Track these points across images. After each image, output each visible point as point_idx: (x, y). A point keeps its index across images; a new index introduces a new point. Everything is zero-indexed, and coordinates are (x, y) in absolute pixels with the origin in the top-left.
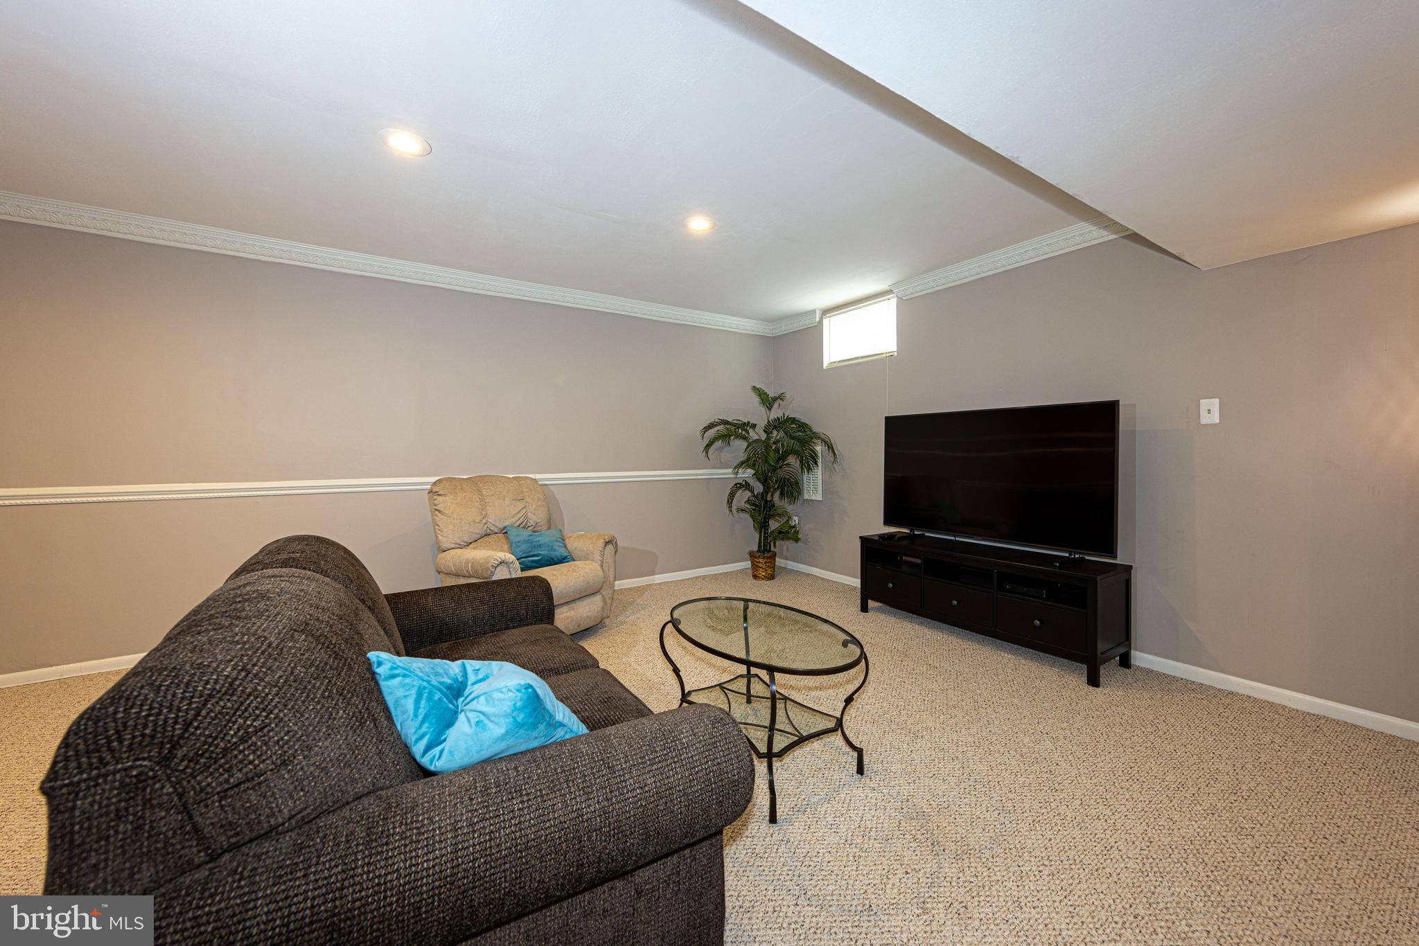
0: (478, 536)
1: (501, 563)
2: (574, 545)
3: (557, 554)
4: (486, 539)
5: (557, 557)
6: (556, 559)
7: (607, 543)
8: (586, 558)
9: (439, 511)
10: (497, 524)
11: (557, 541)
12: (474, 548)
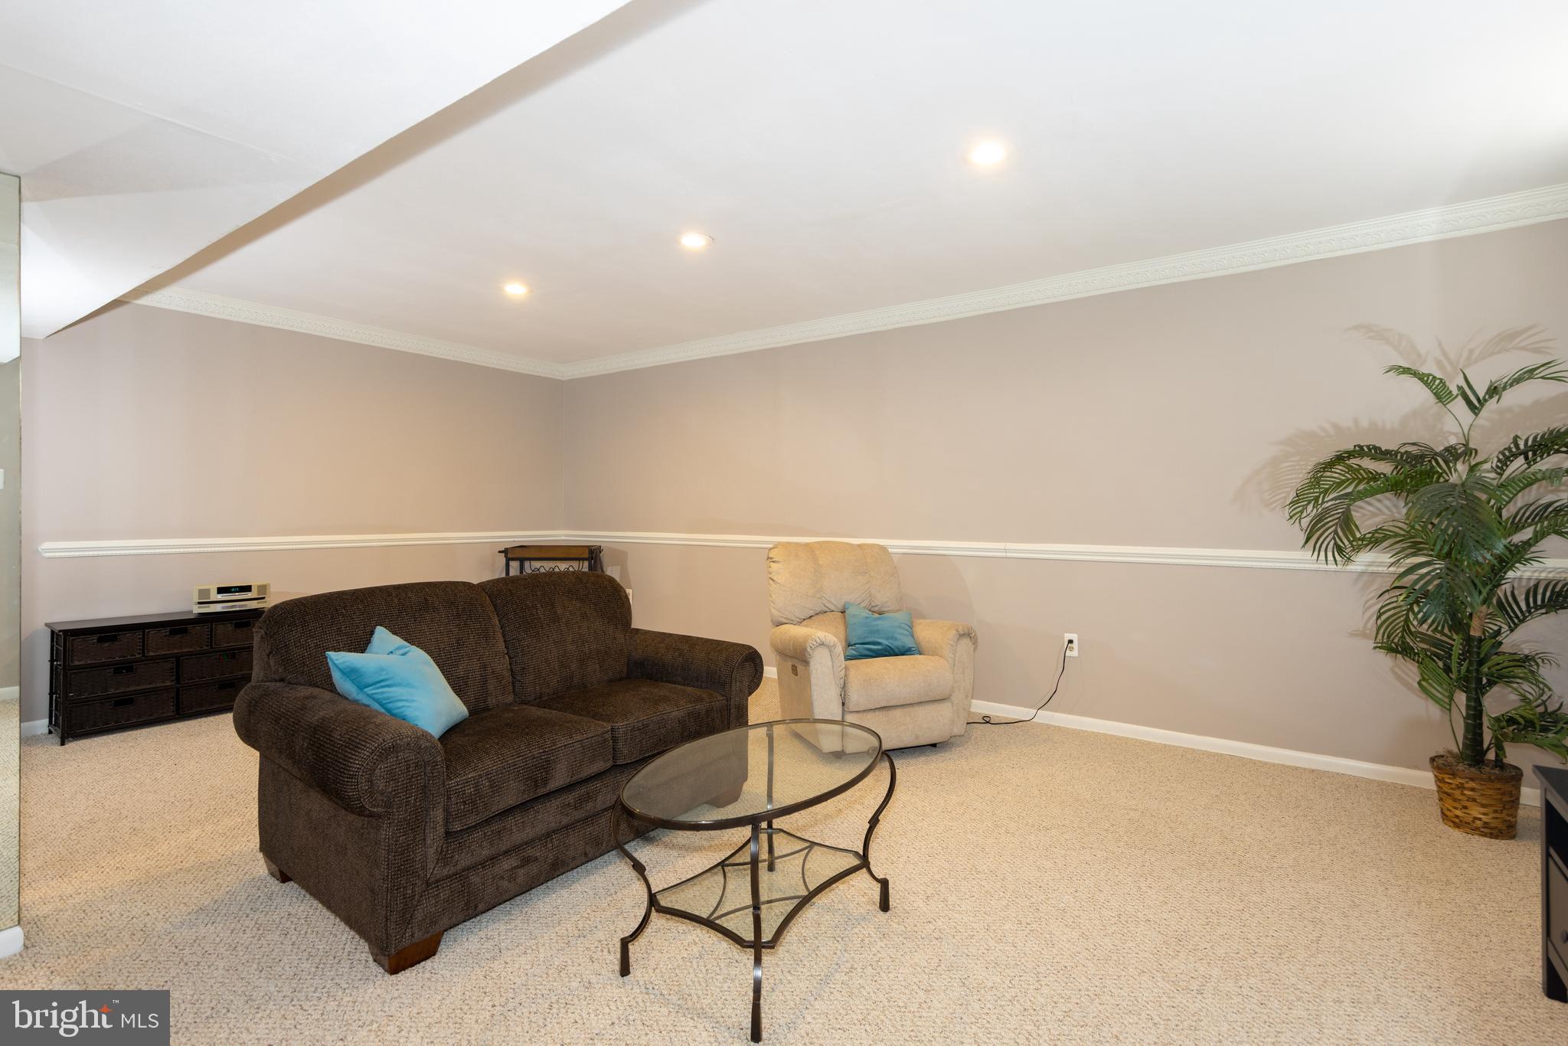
0: (811, 613)
1: (820, 645)
2: (925, 632)
3: (897, 643)
4: (821, 616)
5: (898, 648)
6: (896, 651)
7: (961, 636)
8: (934, 652)
9: (773, 580)
10: (833, 600)
11: (900, 627)
12: (806, 626)
